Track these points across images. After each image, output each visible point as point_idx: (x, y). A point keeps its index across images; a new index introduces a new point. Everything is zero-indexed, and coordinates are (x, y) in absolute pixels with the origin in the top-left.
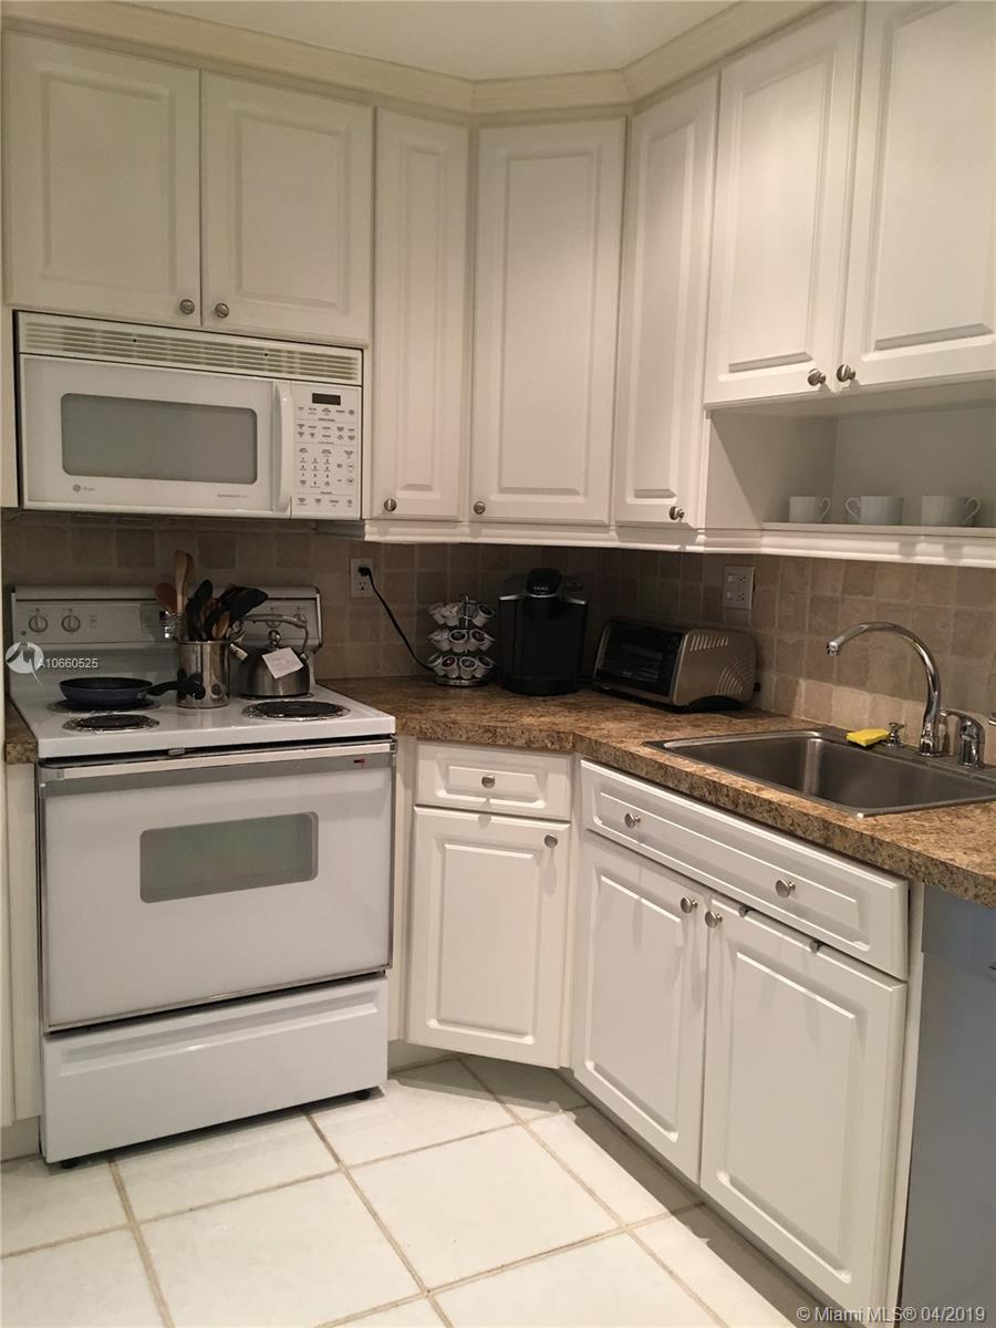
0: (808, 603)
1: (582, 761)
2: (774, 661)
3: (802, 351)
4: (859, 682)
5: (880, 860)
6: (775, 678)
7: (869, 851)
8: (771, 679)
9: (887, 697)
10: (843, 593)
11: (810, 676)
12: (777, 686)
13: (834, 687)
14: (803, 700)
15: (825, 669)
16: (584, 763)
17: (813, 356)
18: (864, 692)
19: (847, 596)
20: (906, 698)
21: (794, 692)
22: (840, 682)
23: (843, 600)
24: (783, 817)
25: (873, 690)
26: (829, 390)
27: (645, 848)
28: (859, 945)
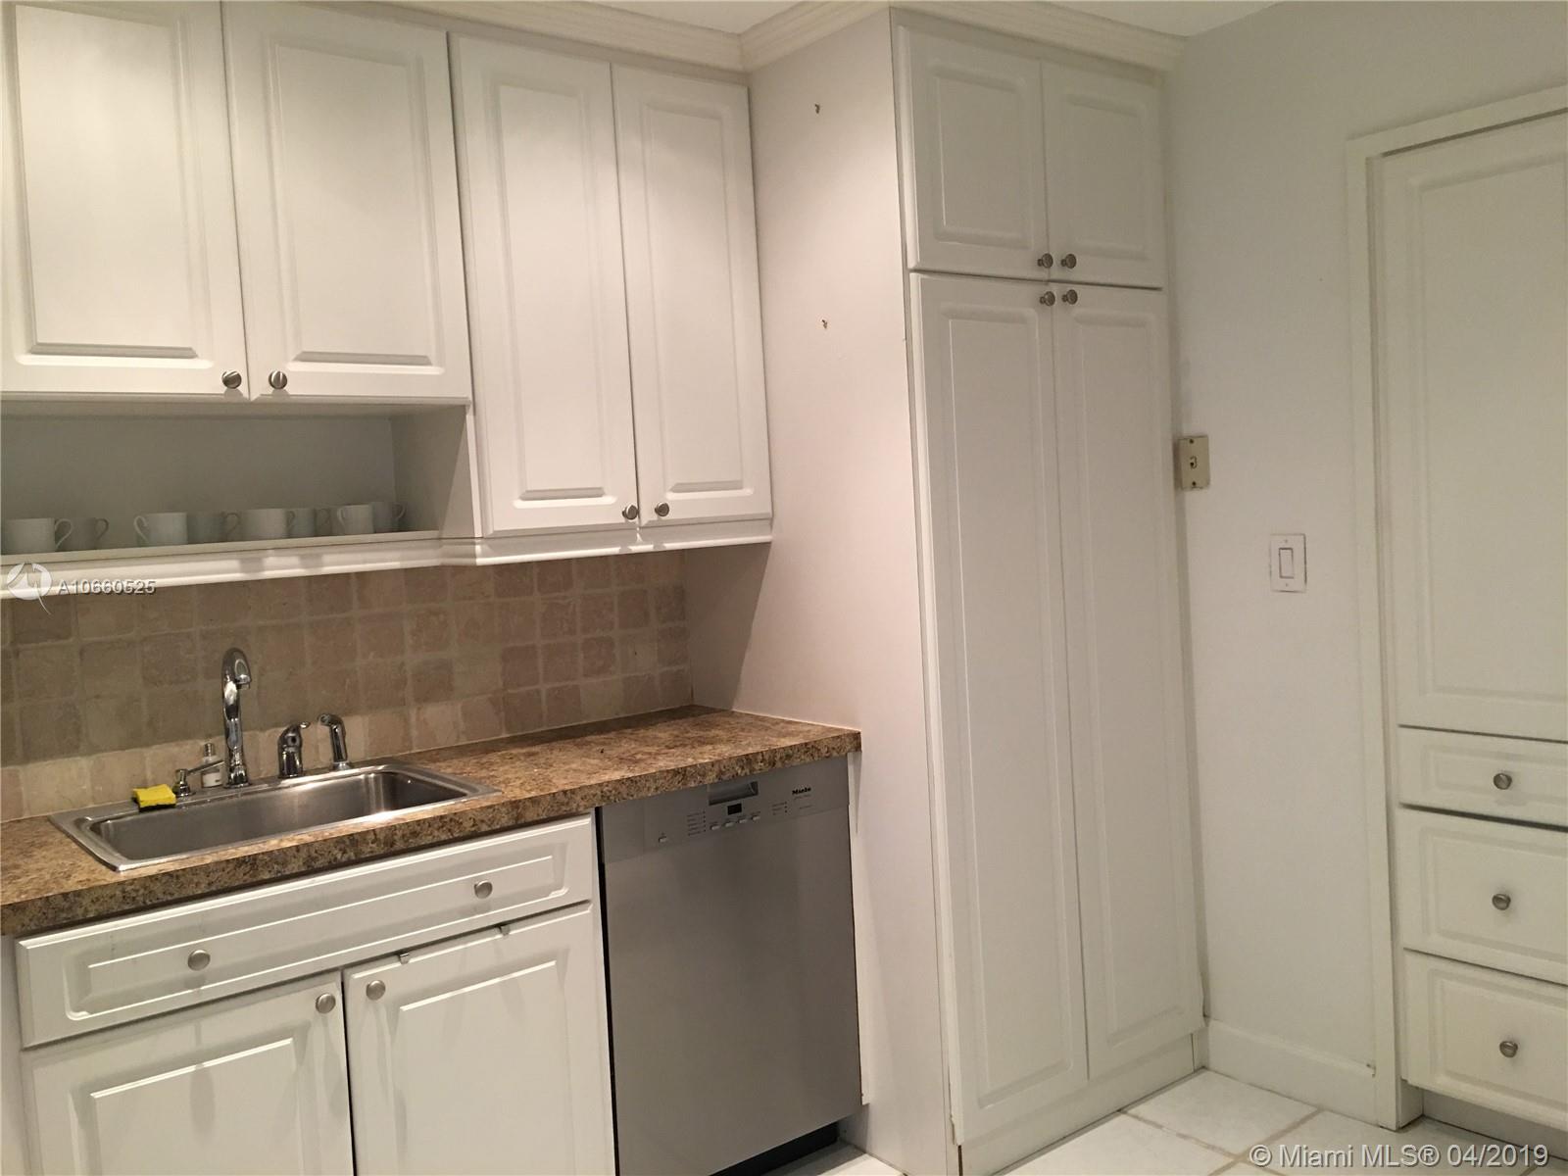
1: (21, 942)
3: (189, 346)
13: (20, 768)
16: (26, 944)
17: (199, 353)
20: (147, 745)
24: (460, 824)
26: (241, 394)
27: (211, 989)
28: (554, 895)
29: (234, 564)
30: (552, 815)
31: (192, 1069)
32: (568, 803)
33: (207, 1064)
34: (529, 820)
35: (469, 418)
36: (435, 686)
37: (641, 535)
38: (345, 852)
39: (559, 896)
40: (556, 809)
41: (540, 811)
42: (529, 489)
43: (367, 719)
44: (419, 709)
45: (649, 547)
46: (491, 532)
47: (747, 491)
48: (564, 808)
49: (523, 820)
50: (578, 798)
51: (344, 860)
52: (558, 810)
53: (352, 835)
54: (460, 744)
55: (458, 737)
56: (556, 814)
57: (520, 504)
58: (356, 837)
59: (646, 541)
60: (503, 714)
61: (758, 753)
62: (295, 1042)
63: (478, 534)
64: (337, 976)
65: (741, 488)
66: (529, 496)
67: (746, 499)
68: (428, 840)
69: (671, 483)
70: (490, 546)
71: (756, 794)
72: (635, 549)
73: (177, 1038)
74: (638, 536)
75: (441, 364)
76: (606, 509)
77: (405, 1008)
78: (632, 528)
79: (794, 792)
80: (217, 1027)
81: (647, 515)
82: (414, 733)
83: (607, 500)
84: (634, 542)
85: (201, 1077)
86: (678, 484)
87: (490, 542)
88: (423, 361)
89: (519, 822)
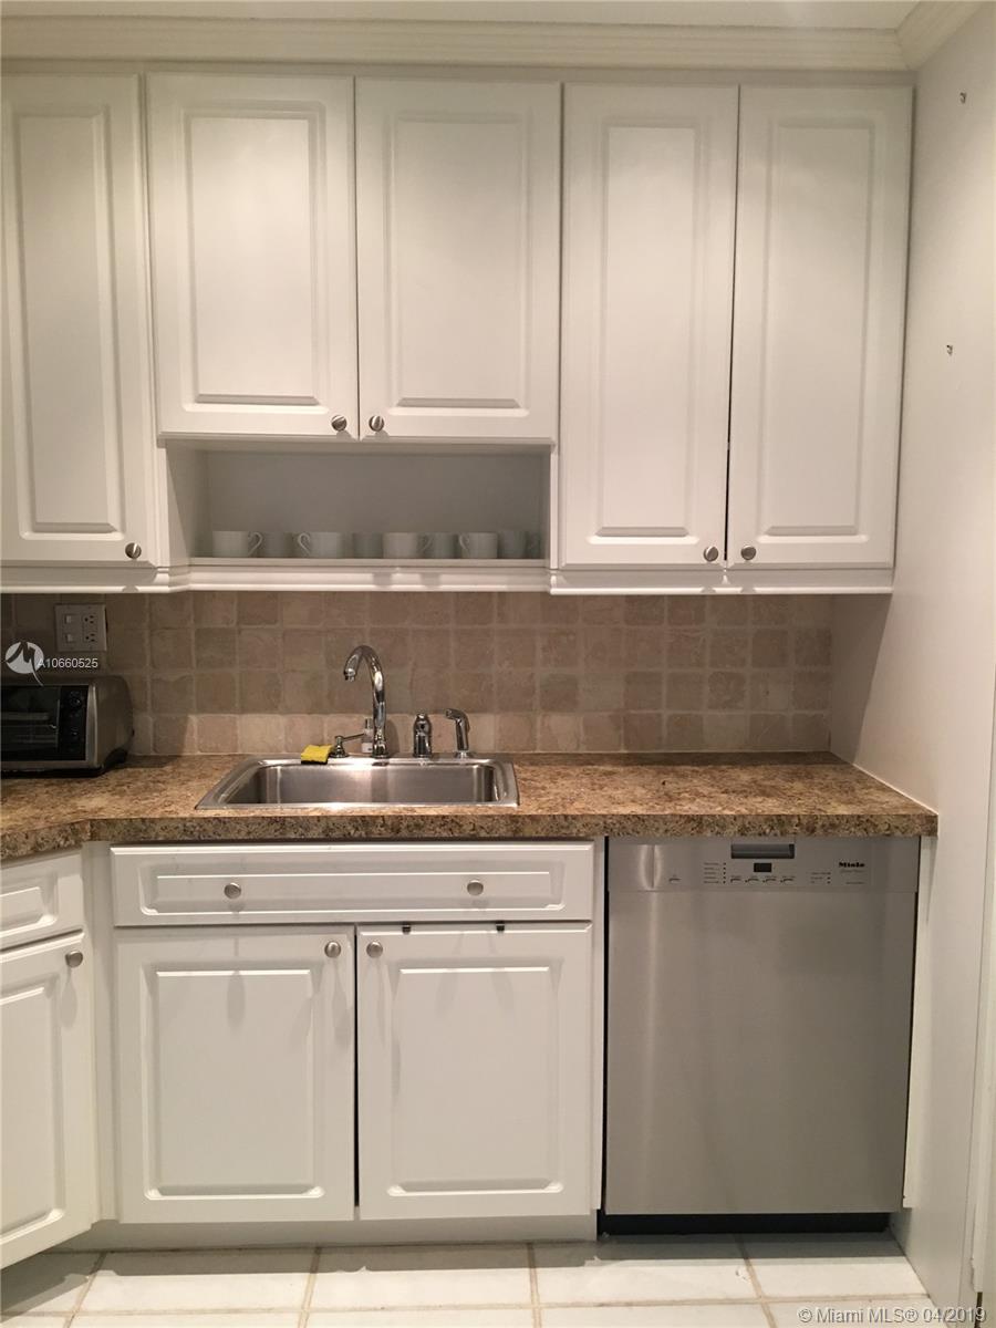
0: (193, 637)
1: (112, 849)
2: (149, 702)
3: (311, 395)
4: (271, 704)
5: (575, 831)
6: (151, 719)
7: (562, 827)
8: (146, 722)
9: (306, 715)
10: (238, 623)
11: (202, 709)
12: (155, 726)
13: (237, 716)
14: (195, 737)
15: (223, 701)
16: (117, 851)
17: (320, 401)
18: (277, 716)
19: (243, 627)
20: (326, 713)
21: (183, 730)
22: (243, 711)
23: (240, 632)
24: (461, 826)
25: (288, 711)
26: (349, 436)
27: (246, 916)
28: (551, 907)
29: (368, 576)
30: (551, 835)
31: (230, 973)
32: (568, 827)
33: (243, 973)
34: (527, 835)
35: (554, 458)
36: (561, 698)
37: (728, 577)
38: (357, 829)
39: (554, 910)
40: (555, 830)
41: (539, 829)
42: (606, 525)
43: (498, 717)
44: (544, 716)
45: (737, 590)
46: (563, 564)
47: (862, 538)
48: (564, 831)
49: (521, 834)
50: (579, 825)
51: (356, 835)
52: (558, 830)
53: (363, 817)
54: (580, 752)
55: (578, 746)
56: (555, 835)
57: (596, 540)
58: (367, 819)
59: (732, 582)
60: (622, 732)
61: (793, 816)
62: (312, 973)
63: (554, 565)
64: (351, 929)
65: (855, 534)
66: (606, 532)
67: (864, 545)
68: (431, 834)
69: (766, 527)
70: (566, 578)
71: (792, 857)
72: (719, 590)
73: (220, 947)
74: (725, 577)
75: (527, 408)
76: (686, 549)
77: (404, 971)
78: (719, 570)
79: (841, 864)
80: (253, 946)
81: (735, 558)
82: (539, 736)
83: (690, 540)
84: (719, 583)
85: (237, 982)
86: (773, 528)
87: (567, 574)
88: (512, 404)
89: (517, 835)
